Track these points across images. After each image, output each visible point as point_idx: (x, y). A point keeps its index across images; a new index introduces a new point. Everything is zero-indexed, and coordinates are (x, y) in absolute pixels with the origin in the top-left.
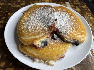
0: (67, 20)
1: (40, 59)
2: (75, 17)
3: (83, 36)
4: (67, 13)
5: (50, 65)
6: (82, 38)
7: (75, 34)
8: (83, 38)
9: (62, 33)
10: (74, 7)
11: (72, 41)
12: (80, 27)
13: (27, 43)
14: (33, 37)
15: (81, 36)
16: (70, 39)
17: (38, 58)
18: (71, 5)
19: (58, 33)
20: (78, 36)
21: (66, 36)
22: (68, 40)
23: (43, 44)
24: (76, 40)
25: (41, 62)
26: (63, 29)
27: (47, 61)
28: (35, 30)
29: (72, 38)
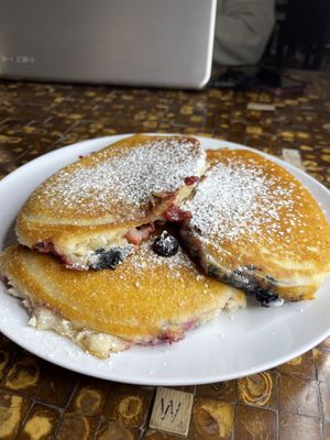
0: (248, 196)
1: (59, 313)
2: (297, 191)
3: (309, 265)
4: (260, 176)
5: (93, 353)
6: (301, 272)
7: (265, 251)
8: (307, 273)
9: (199, 231)
10: (320, 169)
11: (240, 273)
12: (307, 229)
13: (30, 234)
14: (65, 222)
15: (298, 267)
16: (231, 261)
17: (50, 309)
18: (307, 162)
19: (184, 233)
20: (280, 259)
21: (216, 246)
22: (219, 265)
23: (95, 259)
24: (260, 276)
25: (59, 334)
26: (212, 219)
27: (87, 332)
28: (88, 200)
29: (244, 258)
